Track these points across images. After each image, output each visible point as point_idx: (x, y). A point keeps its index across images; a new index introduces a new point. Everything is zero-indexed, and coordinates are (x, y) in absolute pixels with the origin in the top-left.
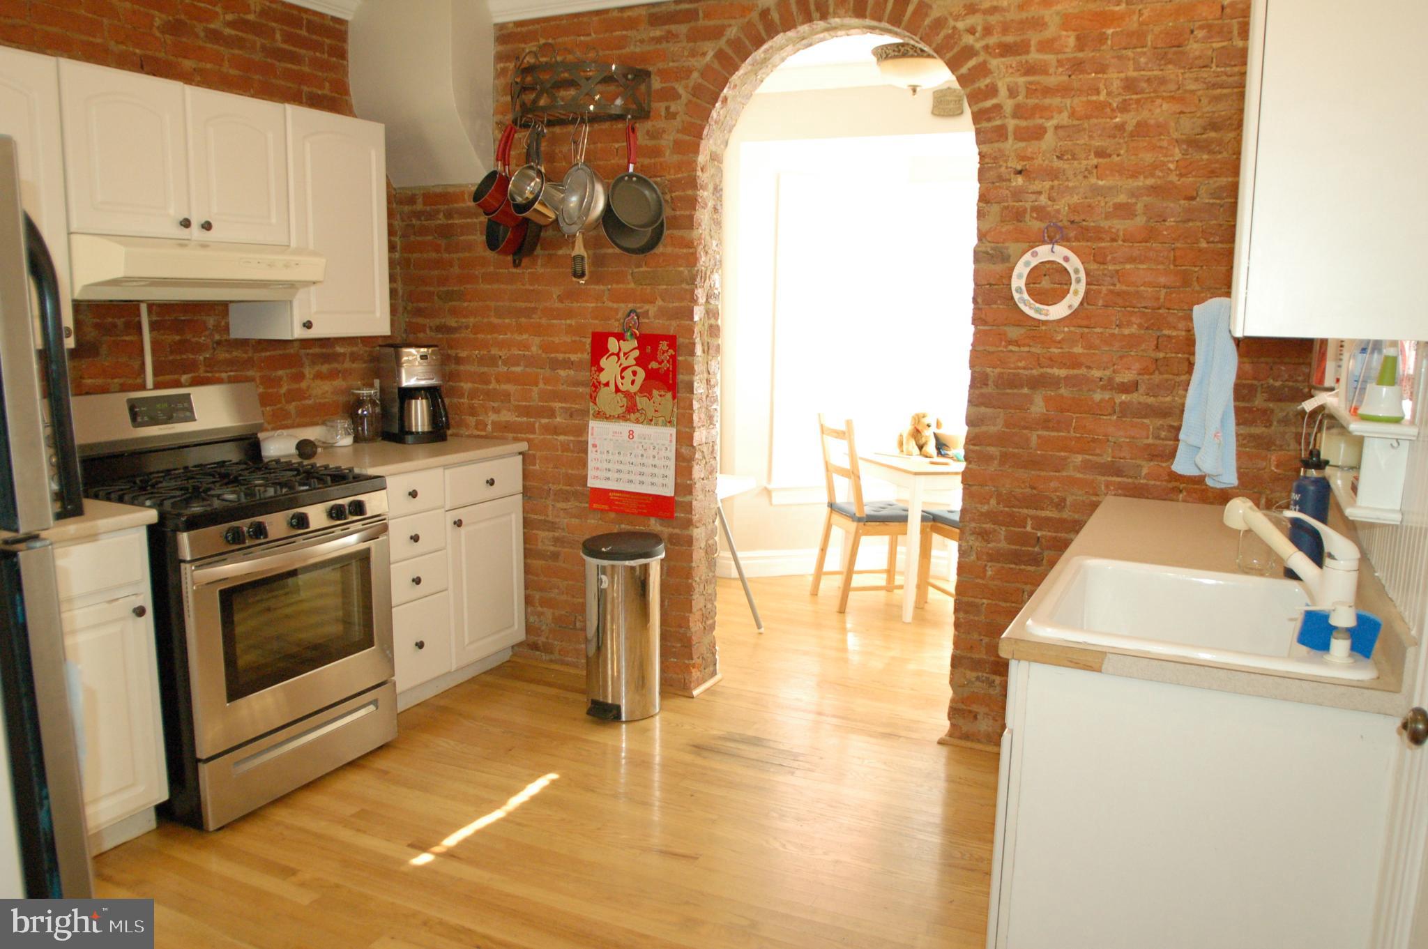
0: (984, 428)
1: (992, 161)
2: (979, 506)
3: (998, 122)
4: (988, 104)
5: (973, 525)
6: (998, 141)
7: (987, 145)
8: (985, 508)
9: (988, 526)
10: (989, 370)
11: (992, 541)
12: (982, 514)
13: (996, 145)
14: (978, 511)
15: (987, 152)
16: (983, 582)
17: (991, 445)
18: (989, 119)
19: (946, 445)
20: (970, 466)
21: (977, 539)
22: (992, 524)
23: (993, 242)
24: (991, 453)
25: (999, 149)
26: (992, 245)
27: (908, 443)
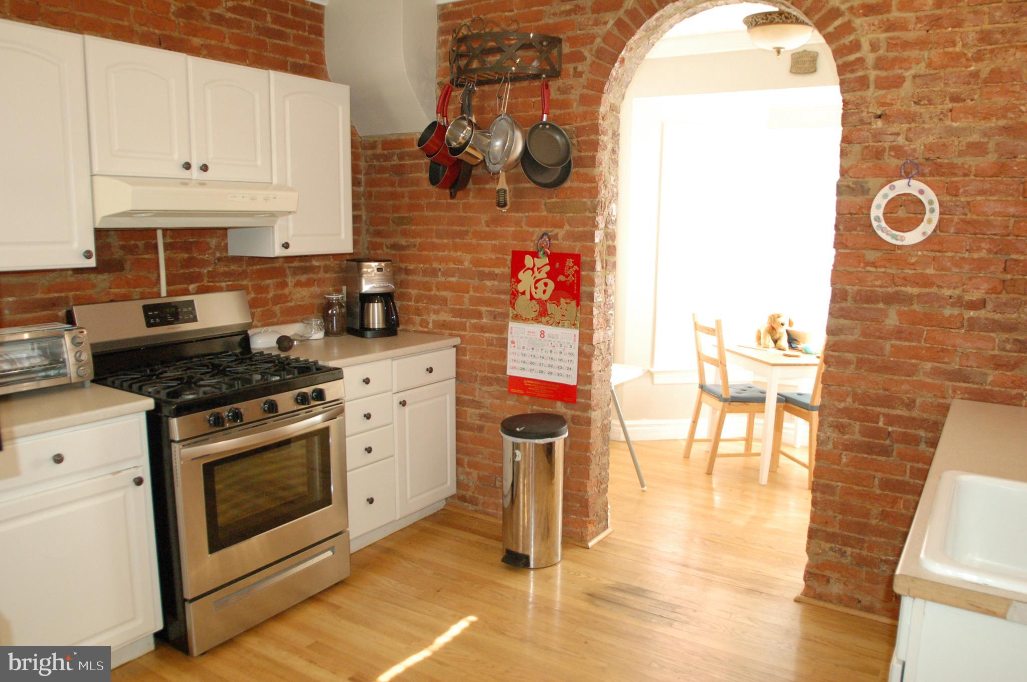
0: (843, 337)
1: (855, 107)
2: (836, 403)
3: (860, 73)
4: (852, 57)
5: (831, 419)
6: (859, 90)
7: (851, 94)
8: (842, 405)
9: (845, 421)
10: (848, 287)
11: (847, 433)
12: (839, 410)
13: (859, 93)
14: (836, 407)
15: (850, 99)
16: (839, 468)
17: (848, 351)
18: (853, 71)
19: (796, 340)
20: (829, 369)
21: (834, 431)
22: (848, 419)
23: (854, 177)
24: (849, 358)
25: (861, 97)
26: (854, 179)
27: (765, 338)
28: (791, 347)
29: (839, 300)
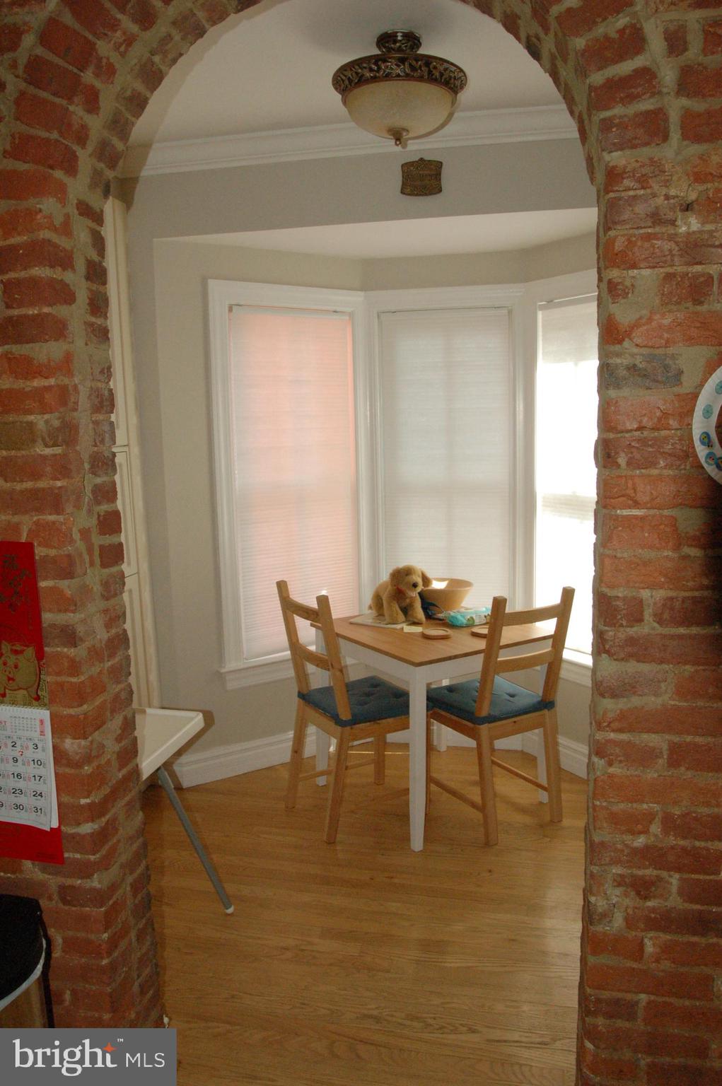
0: (636, 701)
1: (637, 185)
2: (628, 838)
3: (646, 105)
4: (625, 68)
5: (617, 870)
6: (647, 144)
7: (628, 152)
8: (640, 841)
9: (649, 872)
10: (645, 594)
11: (655, 897)
12: (635, 852)
13: (646, 152)
14: (627, 846)
15: (625, 167)
16: (640, 966)
17: (649, 731)
18: (632, 98)
19: (434, 605)
20: (611, 770)
21: (626, 895)
22: (655, 869)
23: (645, 346)
24: (651, 744)
25: (651, 159)
26: (645, 351)
27: (390, 606)
28: (429, 617)
29: (624, 623)
